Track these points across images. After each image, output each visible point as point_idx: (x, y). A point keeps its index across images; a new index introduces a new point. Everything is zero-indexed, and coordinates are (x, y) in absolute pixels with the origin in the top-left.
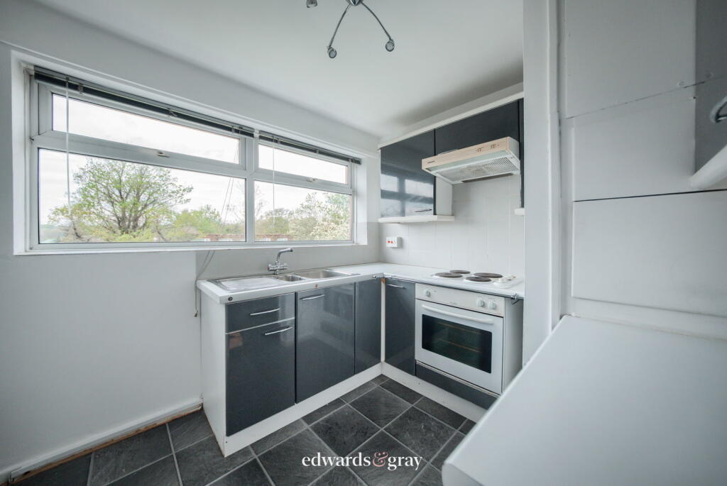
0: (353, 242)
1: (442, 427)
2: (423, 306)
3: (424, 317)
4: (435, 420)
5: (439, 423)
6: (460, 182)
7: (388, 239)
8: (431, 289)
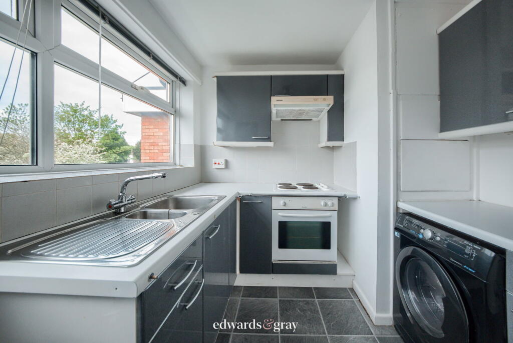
0: (175, 164)
1: (307, 303)
2: (280, 214)
3: (280, 222)
4: (300, 301)
5: (304, 301)
6: (279, 119)
7: (214, 161)
8: (287, 200)
